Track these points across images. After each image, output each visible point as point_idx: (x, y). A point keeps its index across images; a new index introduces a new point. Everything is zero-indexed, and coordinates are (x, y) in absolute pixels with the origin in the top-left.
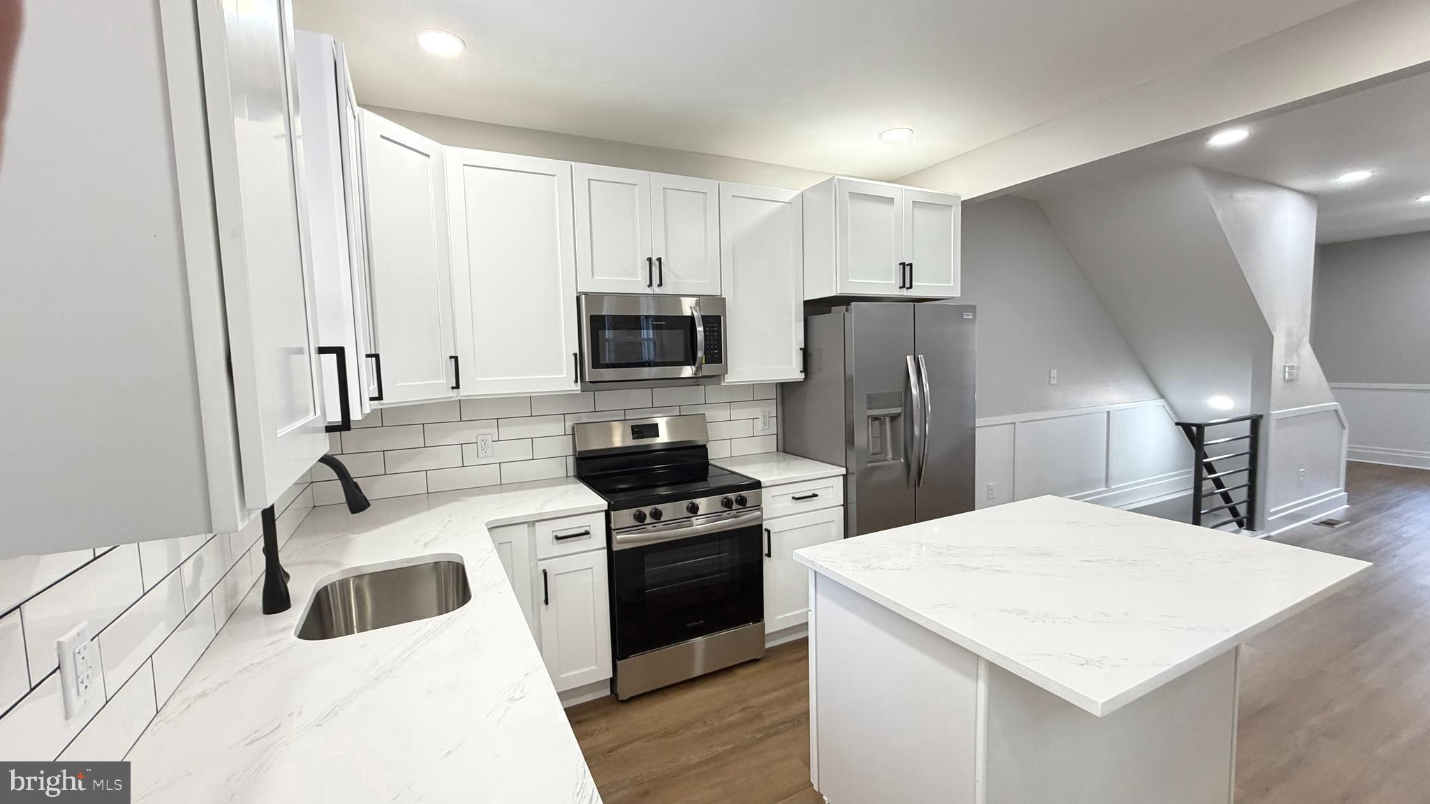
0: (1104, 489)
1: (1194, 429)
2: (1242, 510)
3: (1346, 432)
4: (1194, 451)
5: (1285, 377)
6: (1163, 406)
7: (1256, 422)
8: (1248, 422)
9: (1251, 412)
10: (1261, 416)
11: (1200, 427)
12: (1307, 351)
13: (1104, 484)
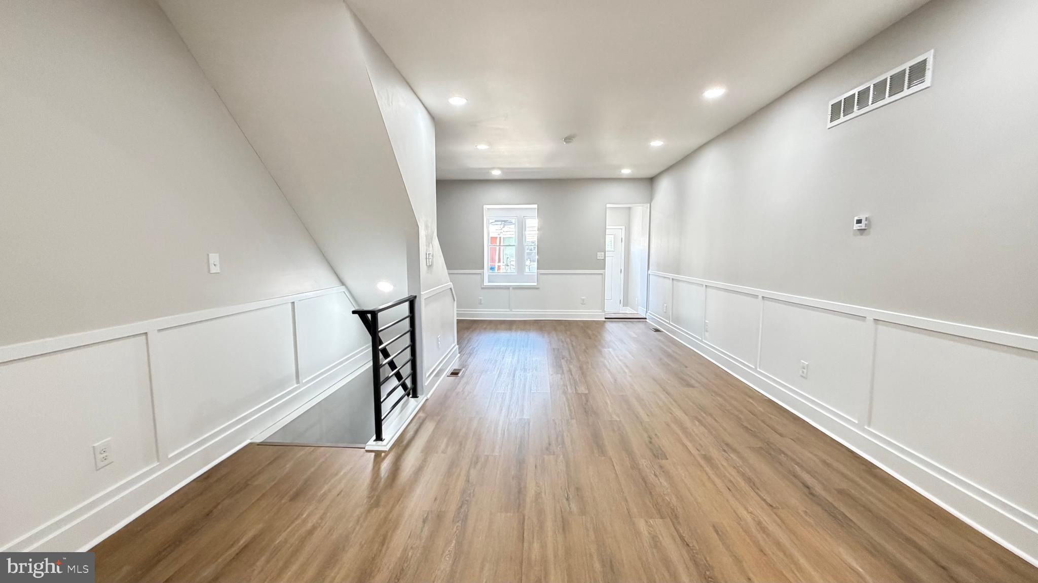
0: (296, 385)
1: (369, 316)
2: (409, 383)
3: (456, 302)
4: (371, 337)
5: (427, 264)
6: (344, 292)
7: (412, 302)
8: (407, 304)
9: (408, 294)
10: (415, 297)
11: (374, 313)
12: (436, 242)
13: (295, 381)
